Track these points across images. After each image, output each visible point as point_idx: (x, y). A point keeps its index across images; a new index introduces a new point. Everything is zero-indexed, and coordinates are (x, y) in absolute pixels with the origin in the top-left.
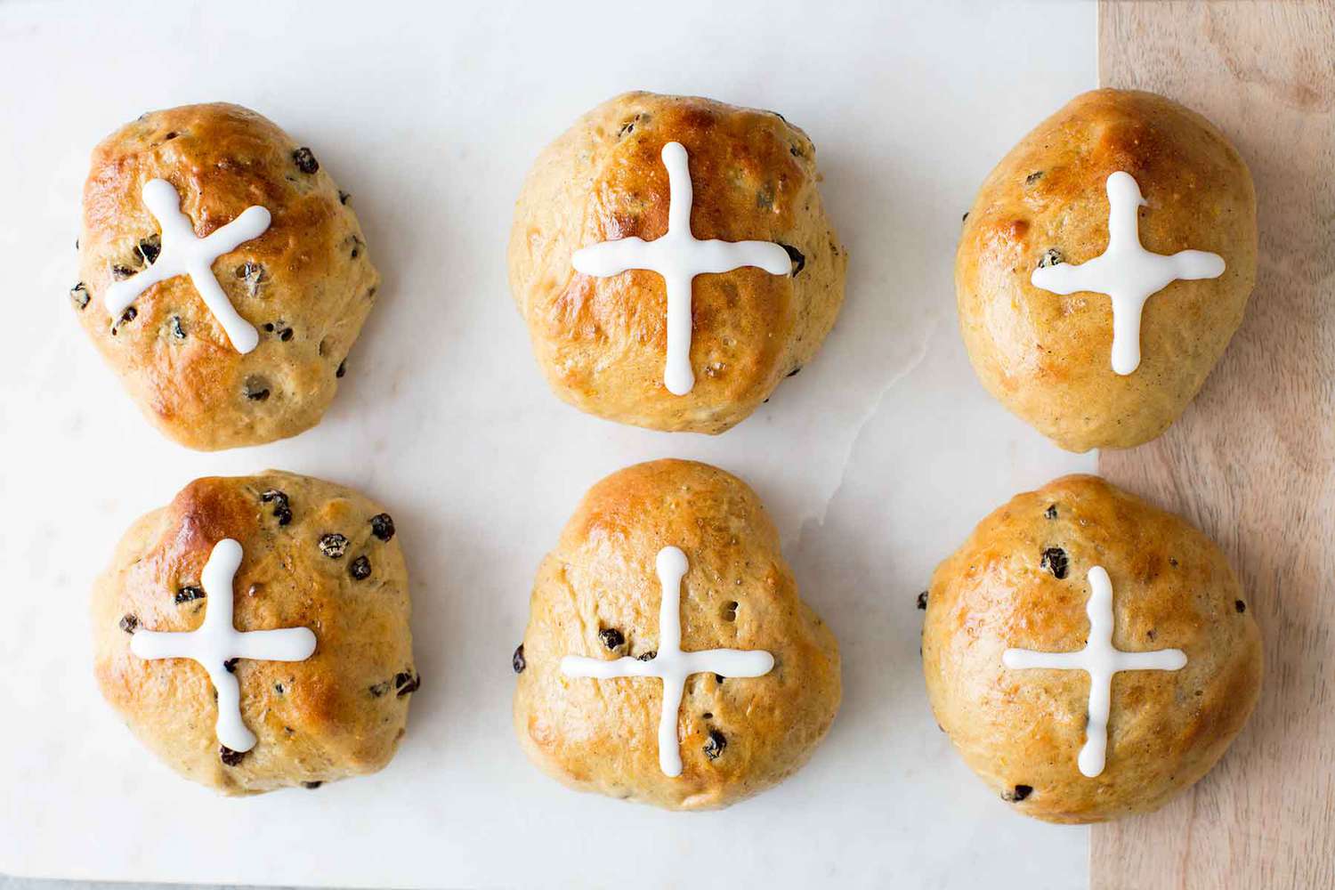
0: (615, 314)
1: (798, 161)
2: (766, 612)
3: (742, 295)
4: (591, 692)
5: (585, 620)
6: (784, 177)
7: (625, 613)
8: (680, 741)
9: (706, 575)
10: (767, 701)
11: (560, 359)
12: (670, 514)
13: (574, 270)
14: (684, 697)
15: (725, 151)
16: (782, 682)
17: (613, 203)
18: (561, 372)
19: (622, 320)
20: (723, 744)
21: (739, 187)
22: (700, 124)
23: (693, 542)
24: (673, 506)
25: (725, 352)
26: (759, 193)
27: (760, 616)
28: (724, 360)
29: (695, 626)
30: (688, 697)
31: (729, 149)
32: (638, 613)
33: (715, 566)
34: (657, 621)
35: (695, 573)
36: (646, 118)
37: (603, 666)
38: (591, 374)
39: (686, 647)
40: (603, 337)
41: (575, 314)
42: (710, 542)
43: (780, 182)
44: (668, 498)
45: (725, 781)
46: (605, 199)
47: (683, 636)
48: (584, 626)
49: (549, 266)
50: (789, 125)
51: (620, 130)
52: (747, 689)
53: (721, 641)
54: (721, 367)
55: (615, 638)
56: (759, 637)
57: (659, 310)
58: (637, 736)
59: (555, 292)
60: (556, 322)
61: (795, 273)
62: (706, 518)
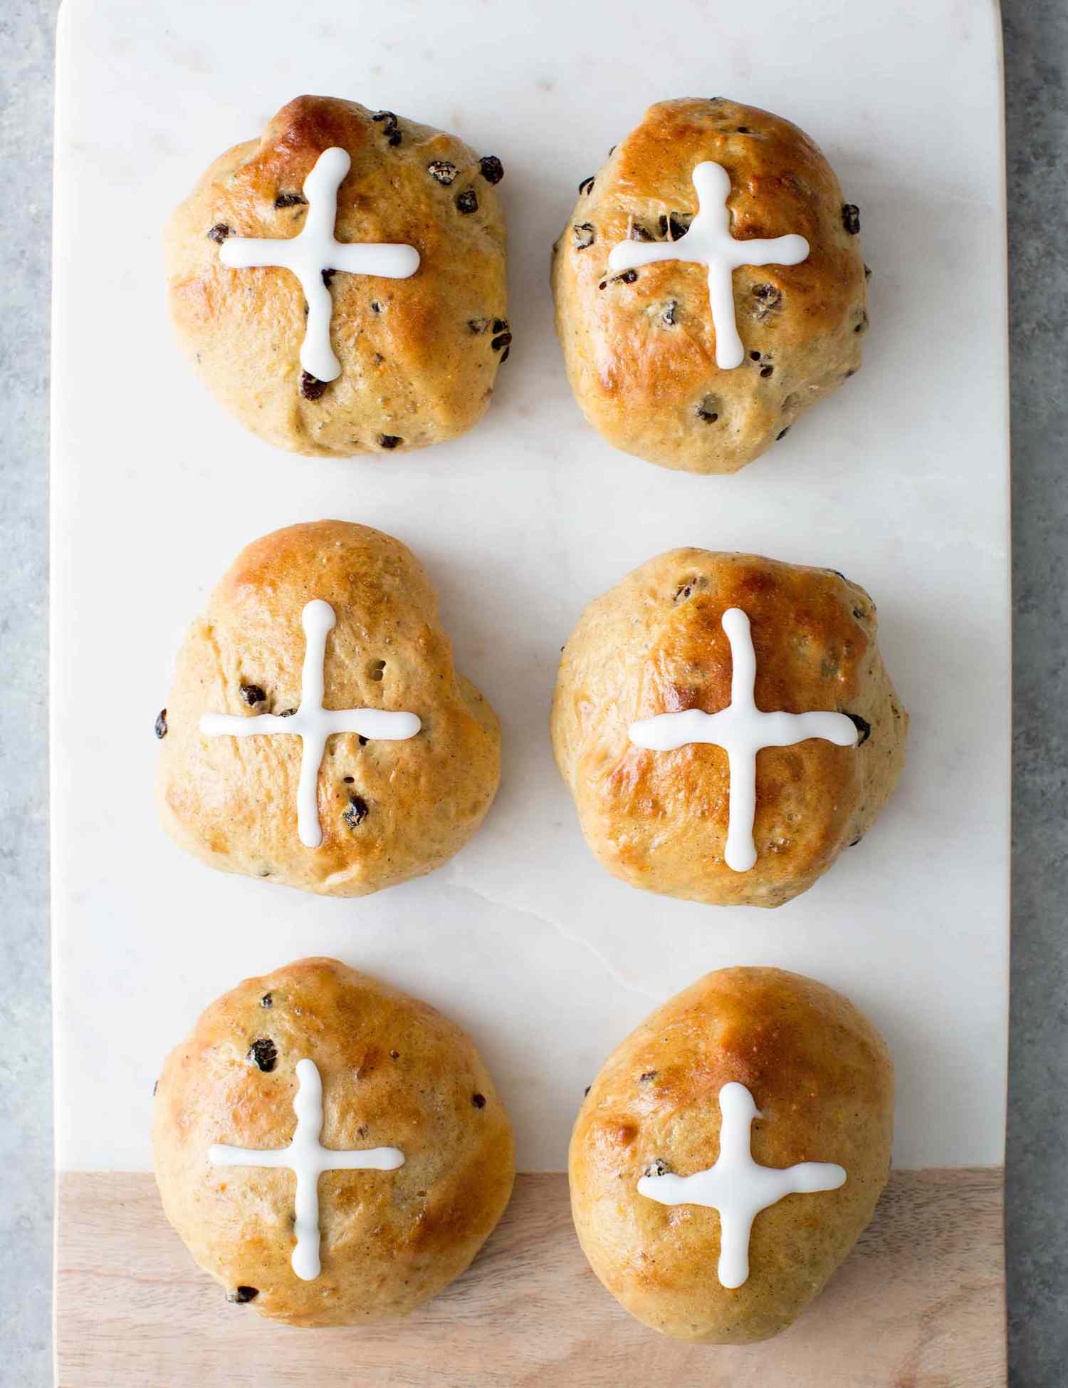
0: (674, 789)
1: (860, 622)
2: (415, 673)
3: (807, 768)
4: (228, 752)
5: (227, 676)
6: (849, 643)
7: (267, 668)
8: (319, 807)
9: (354, 632)
10: (412, 767)
11: (613, 835)
12: (321, 568)
13: (630, 742)
14: (324, 759)
15: (787, 617)
16: (429, 749)
17: (672, 674)
18: (613, 847)
19: (681, 795)
20: (365, 812)
21: (804, 655)
22: (761, 588)
23: (342, 597)
24: (324, 561)
25: (789, 826)
26: (824, 661)
27: (408, 676)
28: (789, 836)
29: (339, 684)
30: (329, 759)
31: (792, 615)
32: (281, 668)
33: (364, 621)
34: (300, 677)
35: (342, 627)
36: (704, 582)
37: (243, 723)
38: (646, 850)
39: (329, 704)
40: (661, 813)
41: (631, 788)
42: (360, 597)
43: (845, 648)
44: (321, 552)
45: (367, 854)
46: (663, 667)
47: (326, 695)
48: (225, 682)
49: (600, 737)
50: (849, 583)
51: (675, 593)
52: (391, 753)
53: (366, 701)
54: (785, 843)
55: (256, 695)
56: (405, 699)
57: (721, 784)
58: (276, 801)
59: (608, 766)
60: (610, 798)
61: (860, 742)
62: (358, 574)
